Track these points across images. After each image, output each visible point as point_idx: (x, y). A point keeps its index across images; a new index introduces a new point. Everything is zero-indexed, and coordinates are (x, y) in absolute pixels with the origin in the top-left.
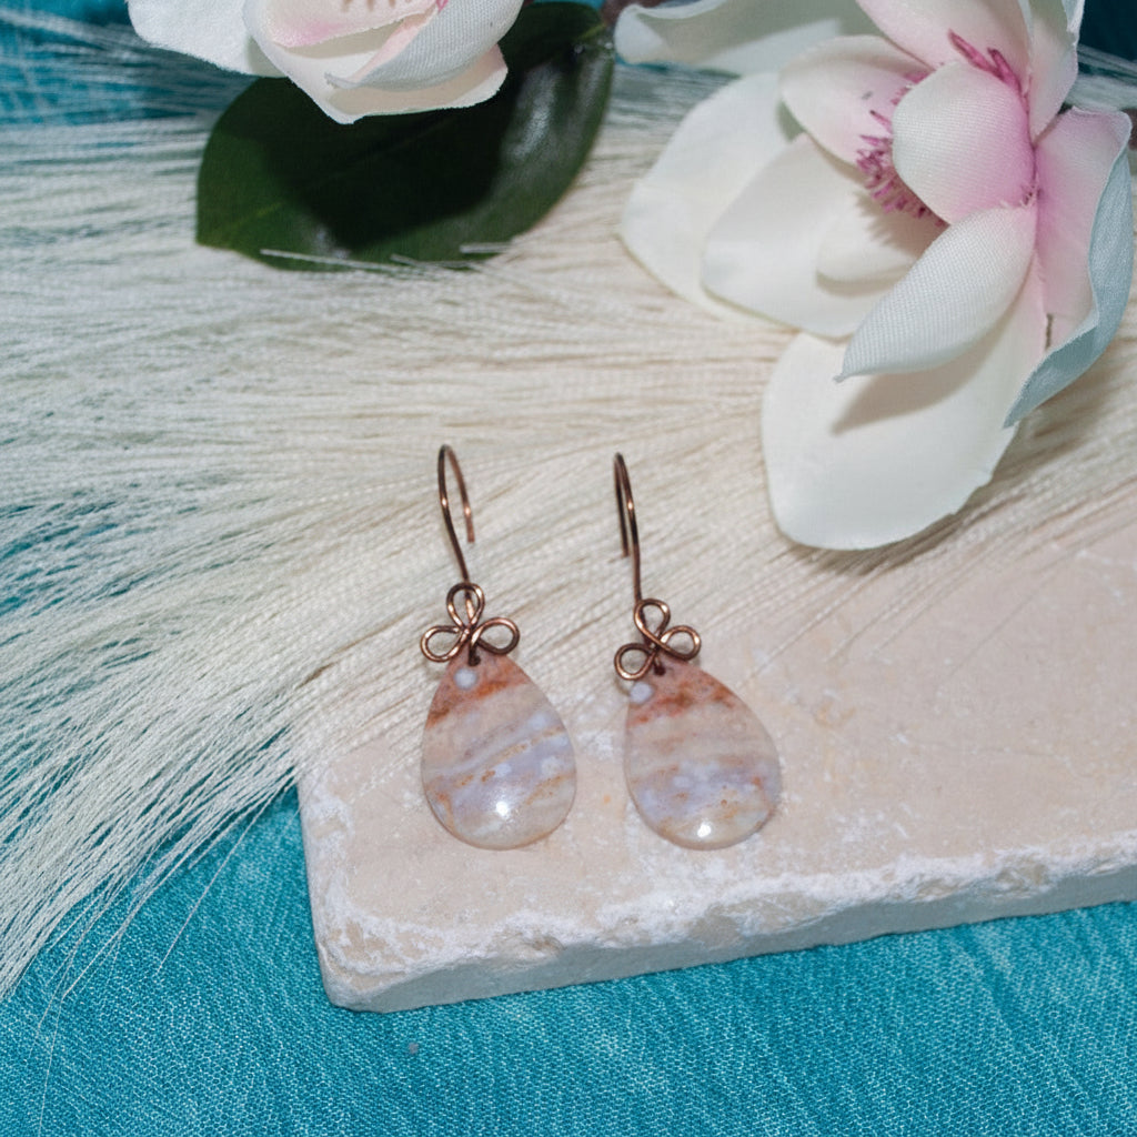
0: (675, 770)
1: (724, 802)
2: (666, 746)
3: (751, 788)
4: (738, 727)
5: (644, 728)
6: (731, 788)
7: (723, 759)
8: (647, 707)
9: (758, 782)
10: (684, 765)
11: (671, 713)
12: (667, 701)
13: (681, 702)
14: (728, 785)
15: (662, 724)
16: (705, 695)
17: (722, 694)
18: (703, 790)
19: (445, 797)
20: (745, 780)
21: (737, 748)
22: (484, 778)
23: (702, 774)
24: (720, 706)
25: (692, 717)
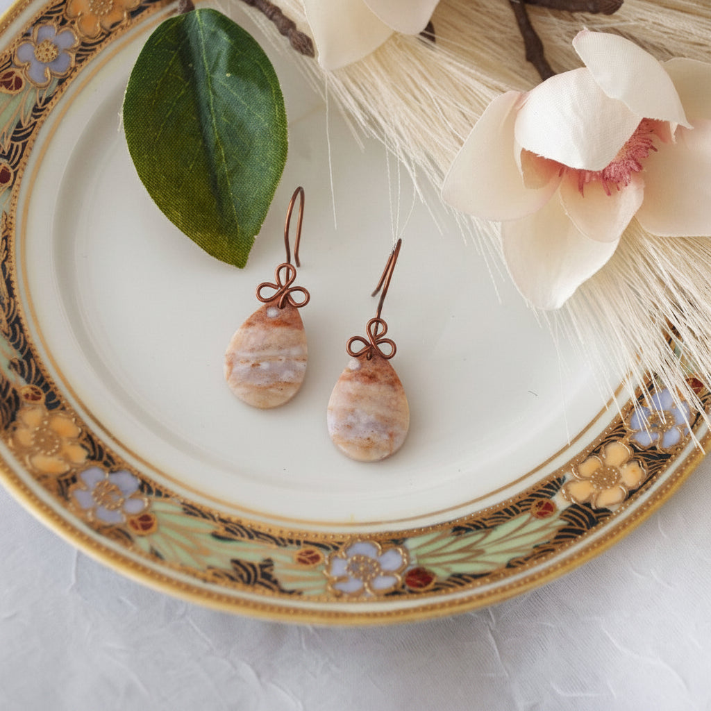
0: (352, 411)
2: (353, 398)
4: (394, 403)
6: (376, 432)
7: (378, 416)
8: (353, 373)
9: (391, 435)
10: (358, 411)
11: (364, 382)
12: (365, 375)
13: (372, 378)
14: (374, 430)
15: (356, 386)
16: (385, 379)
17: (394, 382)
18: (361, 428)
19: (231, 364)
20: (384, 432)
21: (388, 414)
22: (253, 365)
23: (364, 419)
24: (391, 388)
25: (373, 388)
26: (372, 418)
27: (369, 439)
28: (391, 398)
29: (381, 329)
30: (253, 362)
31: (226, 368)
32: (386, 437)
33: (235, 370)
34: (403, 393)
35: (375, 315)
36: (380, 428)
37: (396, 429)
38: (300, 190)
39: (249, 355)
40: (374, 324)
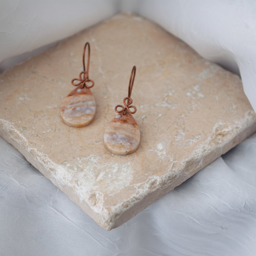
0: (115, 133)
1: (121, 144)
2: (116, 128)
3: (129, 144)
4: (133, 131)
5: (114, 123)
6: (124, 142)
7: (126, 136)
8: (117, 120)
9: (131, 144)
10: (117, 133)
11: (121, 122)
12: (122, 120)
13: (125, 121)
14: (124, 141)
15: (118, 124)
16: (131, 122)
17: (134, 124)
18: (118, 139)
19: (63, 110)
20: (128, 142)
21: (131, 135)
22: (73, 109)
23: (120, 136)
24: (133, 126)
25: (125, 125)
26: (123, 136)
28: (132, 130)
30: (73, 108)
33: (66, 112)
34: (138, 128)
36: (126, 140)
37: (134, 141)
38: (87, 44)
39: (71, 106)
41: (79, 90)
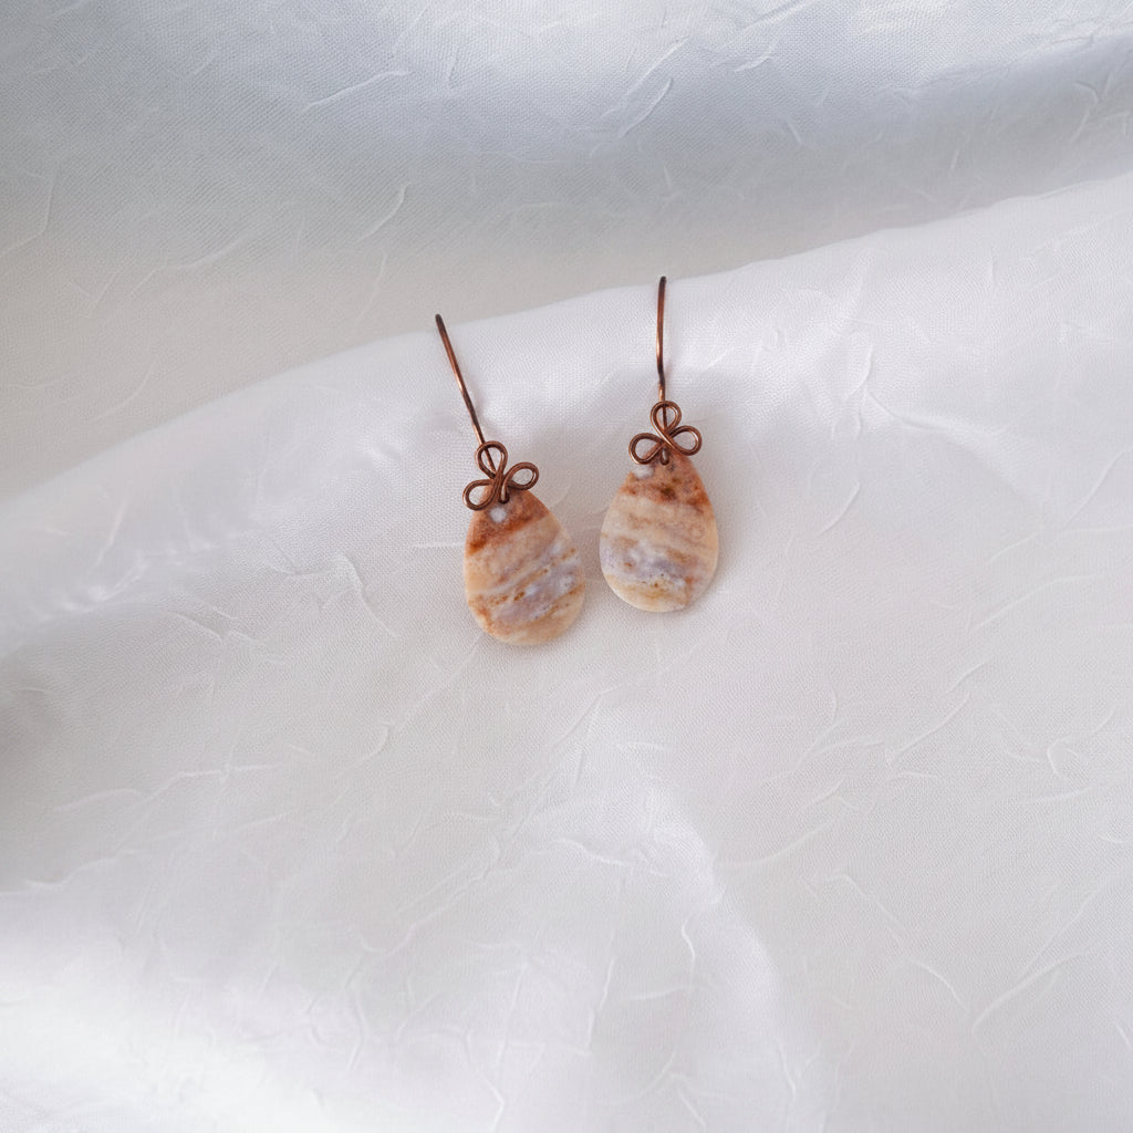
0: (634, 542)
2: (637, 523)
4: (696, 533)
5: (631, 500)
6: (667, 576)
7: (671, 552)
8: (639, 483)
9: (689, 581)
10: (643, 543)
11: (654, 498)
12: (655, 488)
14: (665, 573)
15: (644, 504)
16: (688, 492)
17: (699, 502)
18: (646, 568)
19: (484, 612)
20: (681, 577)
21: (684, 549)
22: (516, 599)
23: (652, 555)
24: (692, 510)
25: (668, 510)
26: (663, 555)
27: (656, 585)
28: (691, 527)
29: (671, 413)
30: (513, 594)
31: (481, 621)
32: (681, 583)
33: (495, 616)
34: (712, 517)
35: (657, 399)
36: (673, 572)
37: (697, 572)
39: (502, 589)
40: (661, 411)
41: (499, 514)
